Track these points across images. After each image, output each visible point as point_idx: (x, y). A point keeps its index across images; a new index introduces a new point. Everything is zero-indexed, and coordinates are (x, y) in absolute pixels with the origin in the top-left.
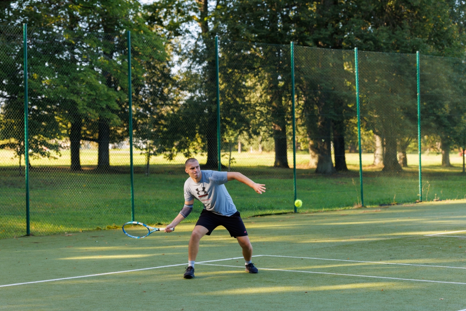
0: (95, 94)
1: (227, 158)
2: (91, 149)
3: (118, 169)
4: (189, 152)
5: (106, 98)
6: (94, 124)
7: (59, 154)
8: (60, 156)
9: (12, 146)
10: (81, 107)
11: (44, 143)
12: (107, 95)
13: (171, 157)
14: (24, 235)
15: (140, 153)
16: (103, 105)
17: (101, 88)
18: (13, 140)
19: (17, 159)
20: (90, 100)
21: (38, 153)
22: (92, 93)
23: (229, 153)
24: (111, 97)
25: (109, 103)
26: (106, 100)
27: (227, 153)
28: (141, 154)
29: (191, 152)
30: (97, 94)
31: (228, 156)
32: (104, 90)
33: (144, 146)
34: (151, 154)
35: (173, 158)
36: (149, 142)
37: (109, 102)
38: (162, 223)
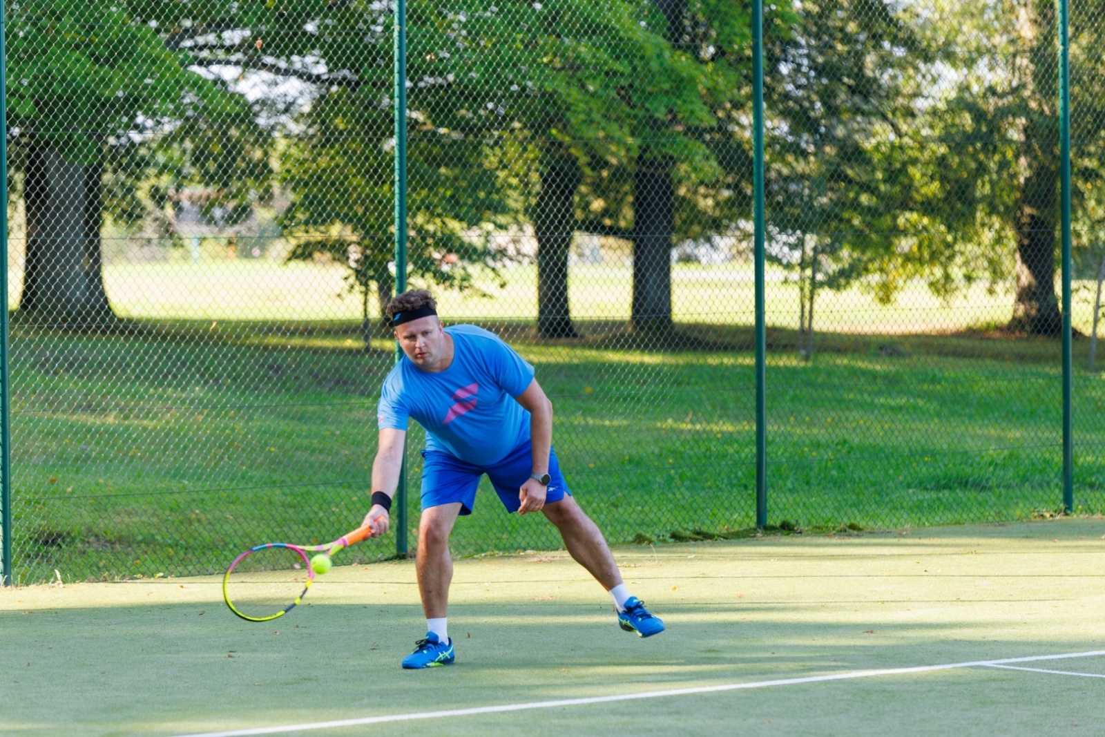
0: (628, 70)
1: (1086, 300)
2: (604, 264)
3: (700, 331)
4: (947, 277)
5: (666, 86)
6: (619, 174)
7: (498, 282)
8: (503, 286)
9: (338, 250)
10: (582, 117)
11: (448, 243)
12: (669, 72)
13: (886, 294)
14: (388, 555)
15: (782, 279)
16: (656, 110)
17: (650, 51)
18: (336, 230)
19: (357, 297)
20: (613, 93)
21: (429, 276)
22: (617, 66)
23: (1092, 285)
24: (682, 80)
25: (679, 102)
26: (667, 92)
27: (1085, 282)
28: (786, 281)
29: (953, 276)
30: (634, 69)
31: (1091, 296)
32: (659, 56)
33: (796, 256)
34: (822, 284)
35: (892, 298)
36: (811, 240)
37: (679, 97)
38: (862, 524)
